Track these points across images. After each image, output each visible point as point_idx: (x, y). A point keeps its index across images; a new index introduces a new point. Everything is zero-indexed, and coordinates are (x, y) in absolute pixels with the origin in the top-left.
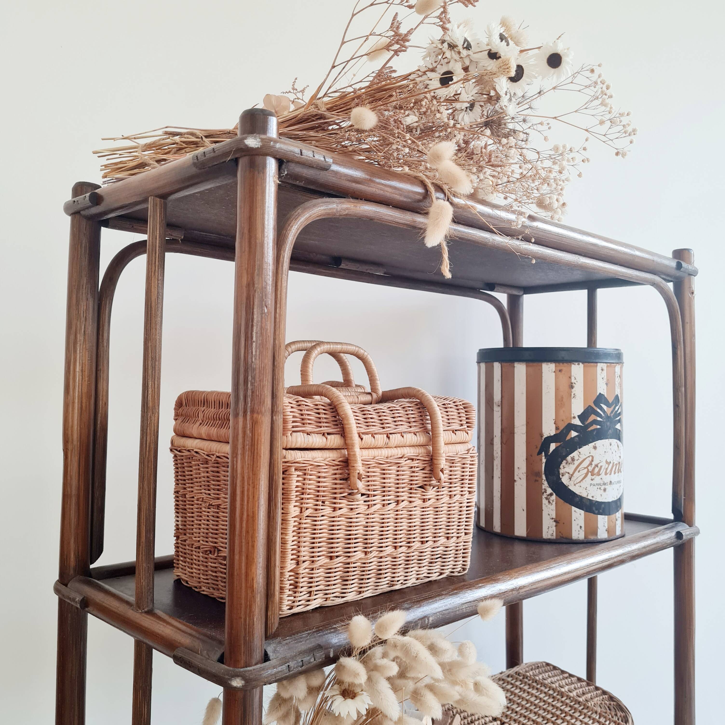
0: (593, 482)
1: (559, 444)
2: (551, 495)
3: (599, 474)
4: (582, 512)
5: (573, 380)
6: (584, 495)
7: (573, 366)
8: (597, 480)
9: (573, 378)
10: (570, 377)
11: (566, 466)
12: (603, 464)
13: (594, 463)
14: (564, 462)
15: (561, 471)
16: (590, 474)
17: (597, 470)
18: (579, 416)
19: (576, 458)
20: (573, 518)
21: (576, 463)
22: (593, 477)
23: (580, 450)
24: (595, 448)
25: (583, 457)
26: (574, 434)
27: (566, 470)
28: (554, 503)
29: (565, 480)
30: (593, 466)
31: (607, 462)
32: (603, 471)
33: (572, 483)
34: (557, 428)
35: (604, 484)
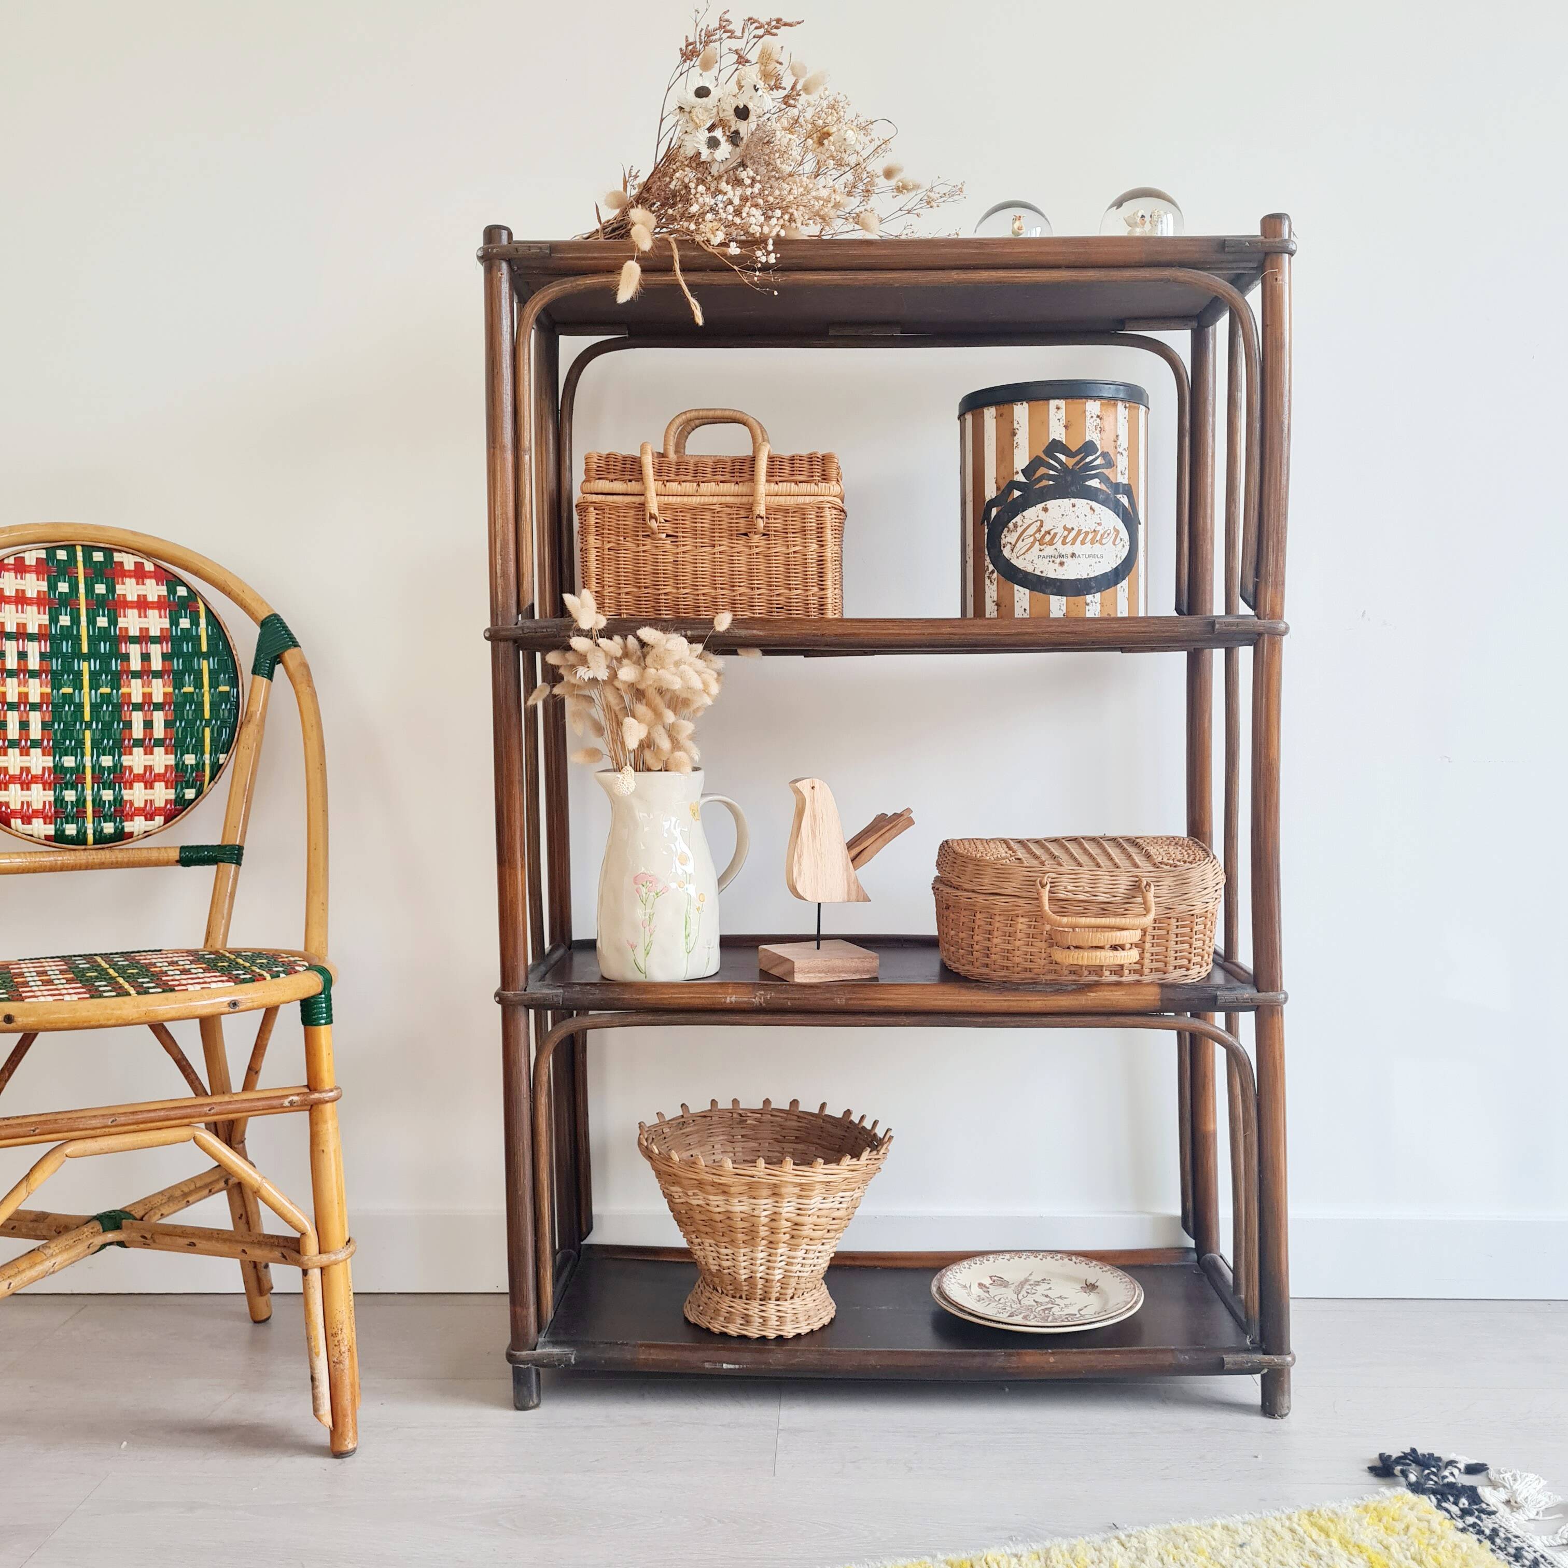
0: (1042, 554)
1: (1000, 508)
2: (993, 572)
3: (1051, 543)
4: (1027, 591)
5: (1016, 426)
6: (1030, 569)
7: (1015, 407)
8: (1049, 550)
9: (1015, 423)
10: (1012, 422)
11: (1008, 535)
12: (1060, 531)
13: (1043, 530)
14: (1006, 529)
15: (1003, 542)
16: (1037, 543)
17: (1048, 538)
18: (1022, 471)
19: (1019, 523)
20: (1016, 599)
21: (1020, 530)
22: (1042, 547)
23: (1024, 513)
24: (1045, 510)
25: (1028, 522)
26: (1017, 493)
27: (1009, 539)
28: (995, 583)
29: (1006, 552)
30: (1042, 533)
31: (1065, 528)
32: (1058, 540)
33: (1014, 555)
34: (998, 489)
35: (1061, 556)
